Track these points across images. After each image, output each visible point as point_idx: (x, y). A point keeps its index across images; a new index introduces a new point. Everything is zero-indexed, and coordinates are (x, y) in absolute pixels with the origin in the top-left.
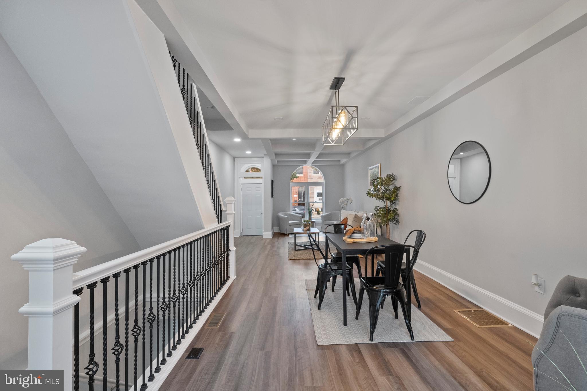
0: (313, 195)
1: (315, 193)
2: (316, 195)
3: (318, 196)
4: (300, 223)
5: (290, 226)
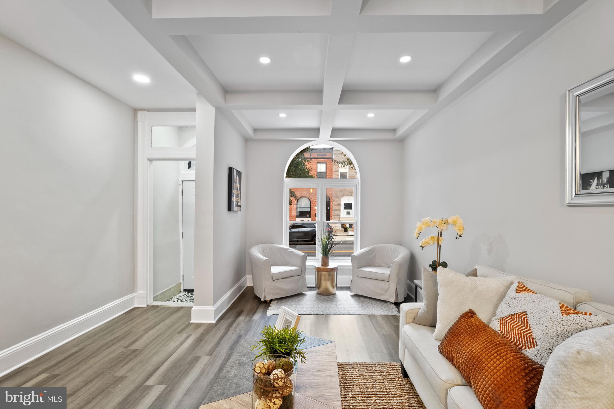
0: (339, 207)
1: (341, 205)
2: (342, 206)
3: (345, 208)
4: (301, 272)
5: (275, 281)
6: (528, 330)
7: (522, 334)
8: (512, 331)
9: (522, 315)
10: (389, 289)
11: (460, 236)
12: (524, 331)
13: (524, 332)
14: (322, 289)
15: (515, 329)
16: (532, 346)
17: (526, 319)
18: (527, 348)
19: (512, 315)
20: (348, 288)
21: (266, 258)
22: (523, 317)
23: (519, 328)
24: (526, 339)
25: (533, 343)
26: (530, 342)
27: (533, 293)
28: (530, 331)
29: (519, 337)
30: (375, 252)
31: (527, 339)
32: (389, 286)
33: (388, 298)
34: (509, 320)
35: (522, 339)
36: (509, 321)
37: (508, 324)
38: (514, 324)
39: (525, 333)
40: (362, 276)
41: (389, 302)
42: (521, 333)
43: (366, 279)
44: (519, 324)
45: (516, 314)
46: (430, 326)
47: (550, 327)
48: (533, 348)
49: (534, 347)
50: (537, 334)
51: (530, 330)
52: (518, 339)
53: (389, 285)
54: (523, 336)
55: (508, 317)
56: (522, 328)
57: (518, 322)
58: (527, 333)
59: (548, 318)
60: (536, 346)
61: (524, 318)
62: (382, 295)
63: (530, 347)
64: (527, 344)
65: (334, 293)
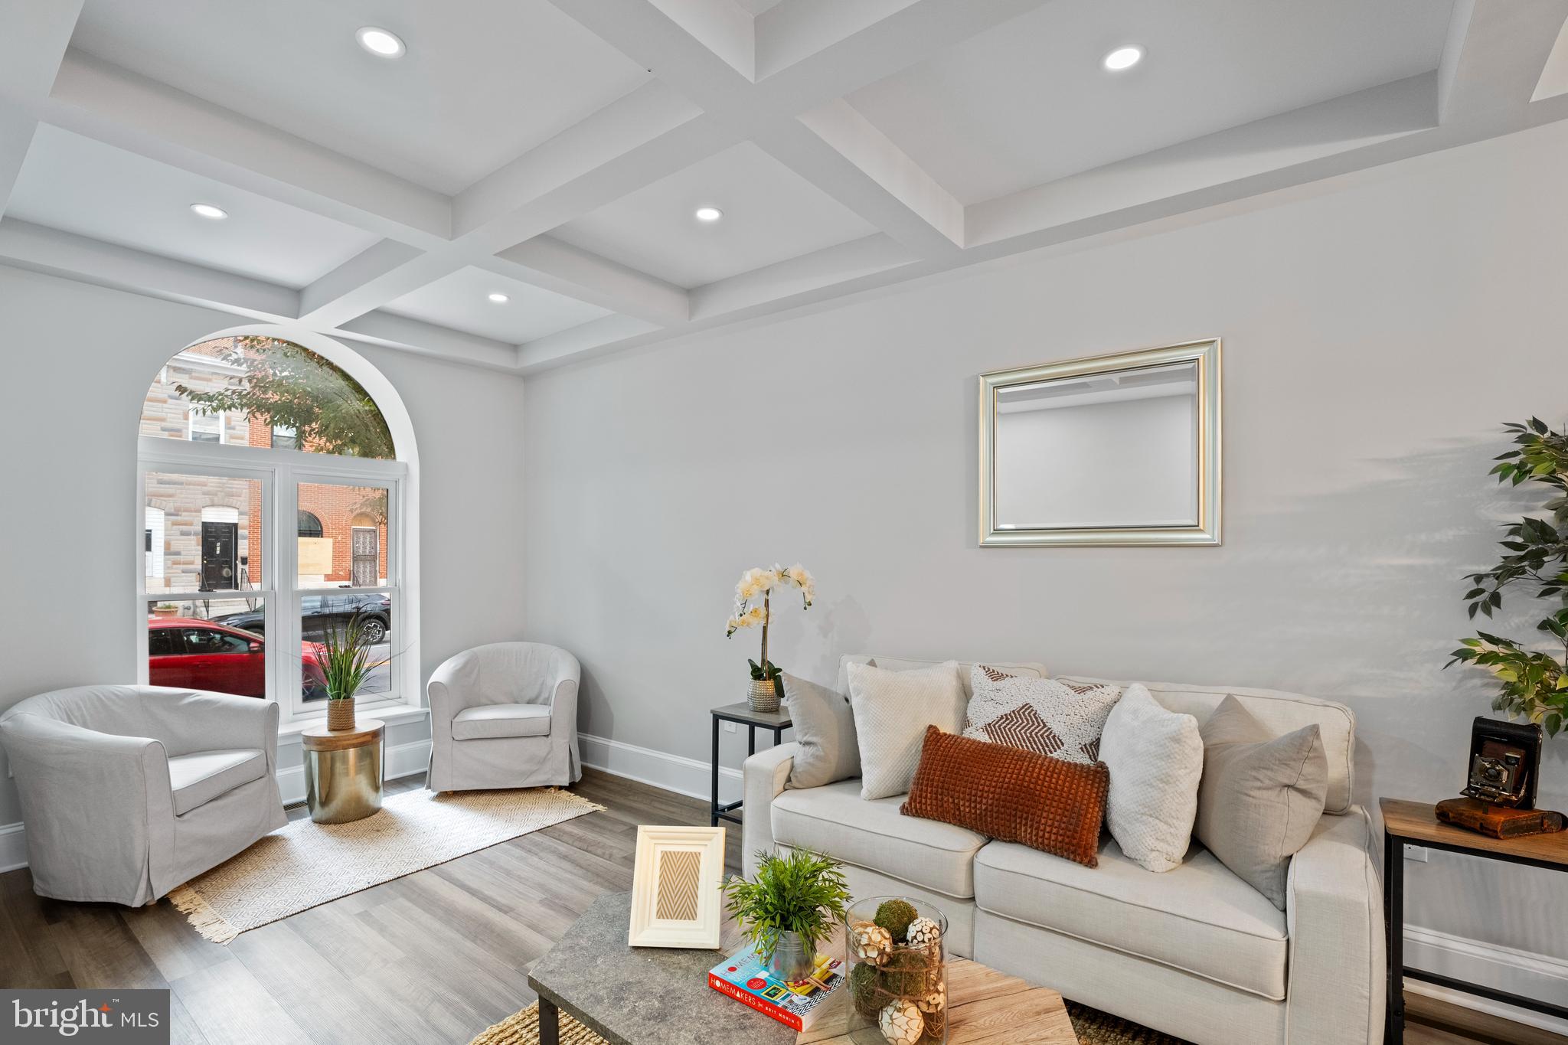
4: (267, 765)
5: (186, 817)
6: (1043, 728)
7: (1034, 736)
8: (1016, 737)
9: (1024, 710)
10: (549, 756)
11: (810, 604)
12: (1036, 731)
13: (1037, 733)
14: (336, 805)
15: (1020, 734)
16: (1056, 747)
17: (1032, 714)
18: (1049, 753)
19: (1006, 715)
20: (419, 779)
21: (151, 740)
22: (1026, 713)
23: (1027, 730)
24: (1043, 742)
25: (1058, 743)
26: (1051, 743)
27: (1012, 677)
28: (1045, 729)
29: (1030, 743)
30: (477, 668)
31: (1045, 741)
32: (552, 747)
33: (548, 779)
34: (1004, 723)
35: (1036, 744)
36: (1005, 725)
37: (1005, 730)
38: (1015, 727)
39: (1039, 735)
40: (470, 737)
41: (552, 786)
42: (1031, 736)
43: (480, 742)
44: (1024, 724)
45: (1013, 711)
46: (835, 781)
47: (1072, 714)
48: (1058, 751)
49: (1060, 748)
50: (1058, 728)
51: (1045, 726)
52: (1029, 745)
53: (551, 743)
54: (1036, 739)
55: (999, 720)
56: (1032, 729)
57: (1021, 721)
58: (1041, 732)
59: (1066, 704)
60: (1061, 746)
61: (1029, 713)
62: (532, 773)
63: (1052, 750)
64: (1046, 749)
65: (376, 805)
